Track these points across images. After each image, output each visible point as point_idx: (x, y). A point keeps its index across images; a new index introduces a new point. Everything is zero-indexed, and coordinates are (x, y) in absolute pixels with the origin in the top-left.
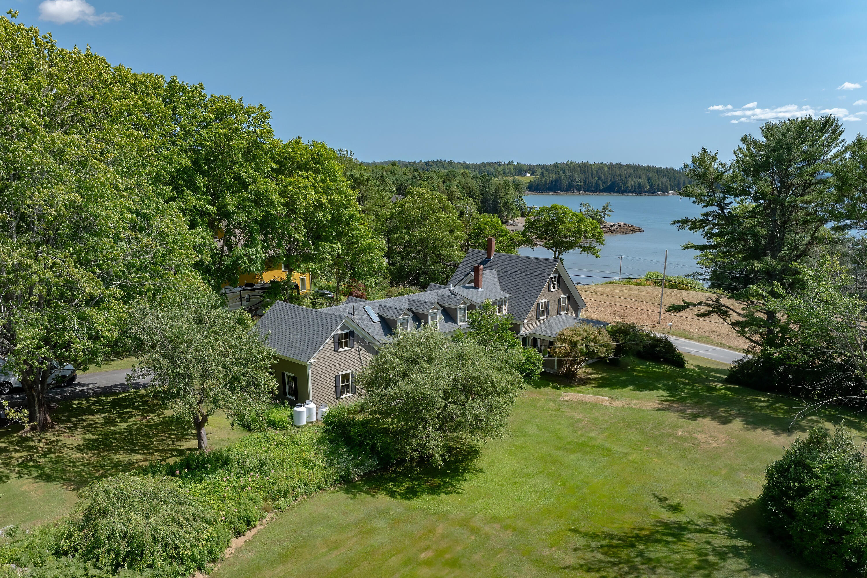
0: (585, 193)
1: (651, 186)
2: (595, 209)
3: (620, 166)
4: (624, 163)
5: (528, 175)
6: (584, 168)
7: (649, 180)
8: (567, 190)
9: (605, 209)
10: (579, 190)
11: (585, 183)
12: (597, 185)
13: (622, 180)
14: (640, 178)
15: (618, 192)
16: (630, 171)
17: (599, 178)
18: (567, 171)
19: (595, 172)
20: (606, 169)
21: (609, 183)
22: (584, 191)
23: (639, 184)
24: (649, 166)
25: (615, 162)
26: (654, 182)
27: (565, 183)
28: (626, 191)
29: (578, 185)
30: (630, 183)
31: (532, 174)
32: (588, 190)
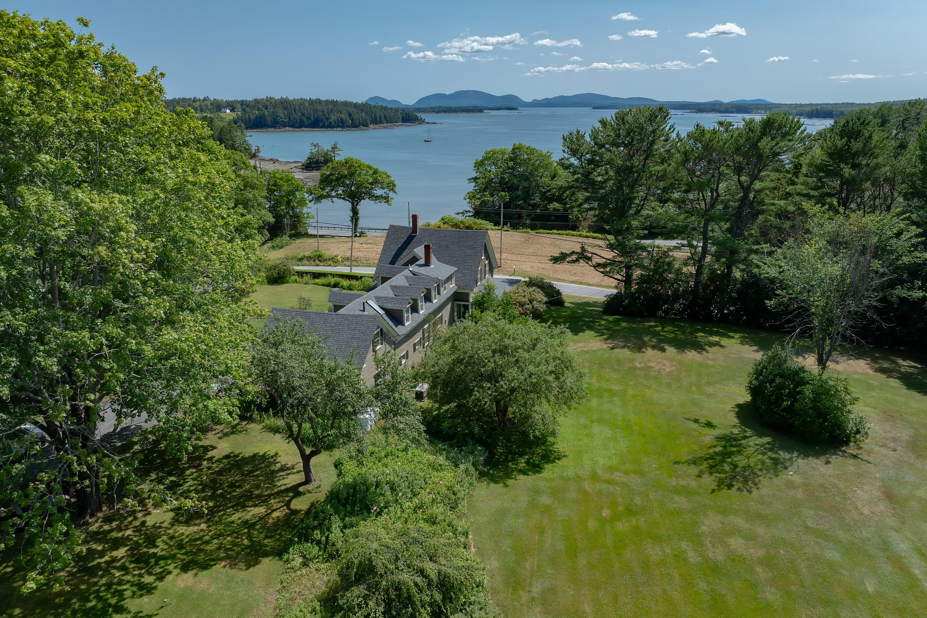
0: (291, 129)
1: (352, 120)
2: (325, 149)
3: (319, 101)
4: (323, 99)
5: (228, 111)
6: (285, 103)
7: (350, 115)
8: (273, 127)
9: (334, 148)
10: (284, 126)
11: (290, 118)
12: (301, 121)
13: (325, 115)
14: (341, 113)
15: (322, 127)
16: (330, 106)
17: (303, 114)
18: (269, 107)
19: (297, 108)
20: (307, 104)
21: (312, 119)
22: (290, 127)
23: (342, 119)
24: (346, 102)
25: (314, 98)
26: (355, 117)
27: (269, 120)
28: (330, 126)
29: (283, 121)
30: (333, 118)
31: (232, 110)
32: (293, 126)
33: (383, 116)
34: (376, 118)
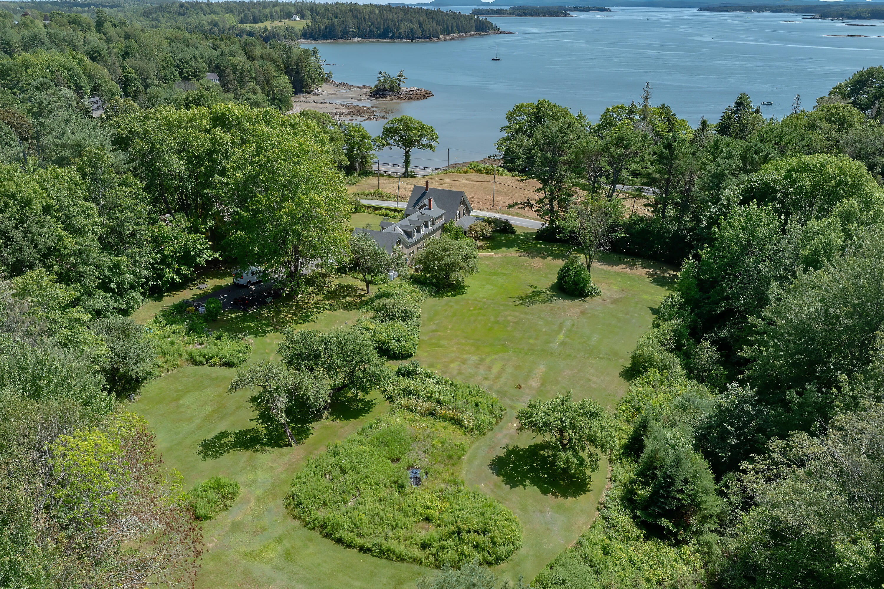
0: (360, 39)
1: (423, 31)
5: (298, 19)
6: (354, 9)
7: (420, 25)
8: (342, 37)
9: (401, 75)
10: (354, 37)
11: (359, 28)
12: (371, 31)
13: (394, 25)
14: (411, 22)
15: (392, 38)
16: (401, 15)
17: (372, 24)
18: (339, 16)
19: (367, 17)
20: (377, 12)
21: (382, 29)
22: (359, 37)
23: (412, 30)
26: (426, 27)
27: (339, 29)
28: (400, 37)
29: (352, 31)
30: (403, 28)
31: (302, 17)
32: (363, 37)
33: (455, 25)
34: (447, 27)
